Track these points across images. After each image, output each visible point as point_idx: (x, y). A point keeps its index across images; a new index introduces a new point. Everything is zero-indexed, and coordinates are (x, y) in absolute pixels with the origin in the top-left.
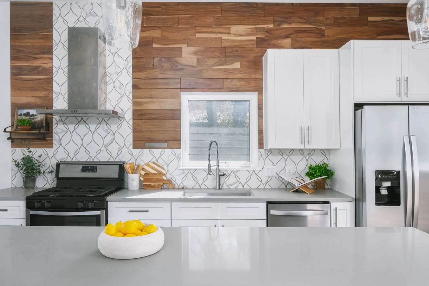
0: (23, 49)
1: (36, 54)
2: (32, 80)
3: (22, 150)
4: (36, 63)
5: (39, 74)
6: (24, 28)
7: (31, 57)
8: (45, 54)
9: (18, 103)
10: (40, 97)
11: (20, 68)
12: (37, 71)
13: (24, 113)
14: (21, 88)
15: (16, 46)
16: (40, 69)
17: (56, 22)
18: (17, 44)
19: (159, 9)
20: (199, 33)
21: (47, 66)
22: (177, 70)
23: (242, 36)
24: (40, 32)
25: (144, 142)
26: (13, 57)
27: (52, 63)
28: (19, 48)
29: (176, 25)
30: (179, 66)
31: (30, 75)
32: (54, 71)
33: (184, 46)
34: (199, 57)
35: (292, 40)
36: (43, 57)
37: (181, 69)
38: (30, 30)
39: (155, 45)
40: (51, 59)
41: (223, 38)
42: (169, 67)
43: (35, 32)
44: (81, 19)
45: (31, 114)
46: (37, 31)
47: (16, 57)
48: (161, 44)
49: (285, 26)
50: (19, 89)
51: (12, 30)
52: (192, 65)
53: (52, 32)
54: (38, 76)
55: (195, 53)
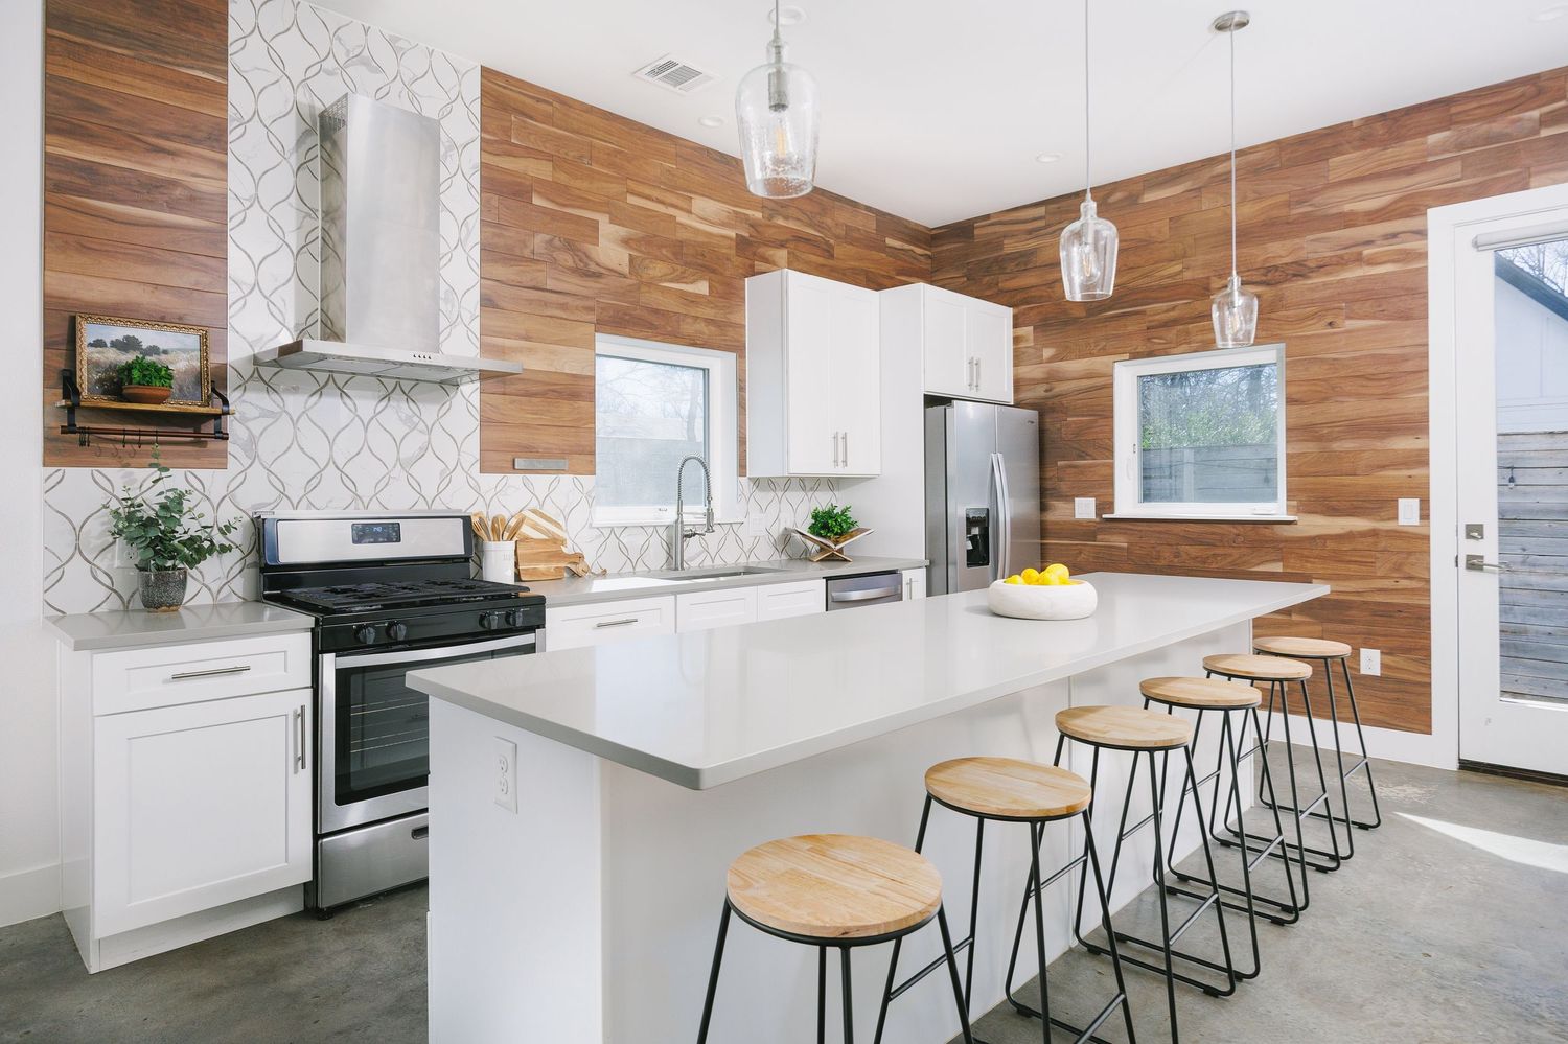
0: (105, 104)
1: (162, 135)
2: (145, 226)
3: (93, 472)
4: (162, 169)
5: (171, 207)
6: (111, 27)
7: (140, 140)
8: (196, 142)
9: (77, 299)
10: (177, 290)
11: (87, 168)
12: (165, 198)
13: (114, 338)
14: (93, 246)
15: (72, 82)
16: (178, 192)
17: (243, 48)
18: (77, 77)
19: (549, 109)
20: (632, 193)
21: (205, 186)
22: (588, 276)
23: (712, 223)
24: (179, 61)
25: (509, 457)
26: (55, 123)
27: (226, 180)
28: (87, 97)
29: (586, 160)
30: (593, 267)
31: (134, 203)
32: (233, 207)
33: (603, 220)
34: (634, 253)
35: (789, 253)
36: (189, 153)
37: (597, 275)
38: (137, 42)
39: (537, 200)
40: (224, 166)
41: (678, 219)
42: (570, 263)
43: (159, 57)
44: (329, 64)
45: (145, 345)
46: (167, 54)
47: (72, 123)
48: (553, 201)
49: (780, 221)
50: (84, 247)
51: (55, 18)
52: (619, 269)
53: (225, 74)
54: (170, 213)
55: (626, 242)
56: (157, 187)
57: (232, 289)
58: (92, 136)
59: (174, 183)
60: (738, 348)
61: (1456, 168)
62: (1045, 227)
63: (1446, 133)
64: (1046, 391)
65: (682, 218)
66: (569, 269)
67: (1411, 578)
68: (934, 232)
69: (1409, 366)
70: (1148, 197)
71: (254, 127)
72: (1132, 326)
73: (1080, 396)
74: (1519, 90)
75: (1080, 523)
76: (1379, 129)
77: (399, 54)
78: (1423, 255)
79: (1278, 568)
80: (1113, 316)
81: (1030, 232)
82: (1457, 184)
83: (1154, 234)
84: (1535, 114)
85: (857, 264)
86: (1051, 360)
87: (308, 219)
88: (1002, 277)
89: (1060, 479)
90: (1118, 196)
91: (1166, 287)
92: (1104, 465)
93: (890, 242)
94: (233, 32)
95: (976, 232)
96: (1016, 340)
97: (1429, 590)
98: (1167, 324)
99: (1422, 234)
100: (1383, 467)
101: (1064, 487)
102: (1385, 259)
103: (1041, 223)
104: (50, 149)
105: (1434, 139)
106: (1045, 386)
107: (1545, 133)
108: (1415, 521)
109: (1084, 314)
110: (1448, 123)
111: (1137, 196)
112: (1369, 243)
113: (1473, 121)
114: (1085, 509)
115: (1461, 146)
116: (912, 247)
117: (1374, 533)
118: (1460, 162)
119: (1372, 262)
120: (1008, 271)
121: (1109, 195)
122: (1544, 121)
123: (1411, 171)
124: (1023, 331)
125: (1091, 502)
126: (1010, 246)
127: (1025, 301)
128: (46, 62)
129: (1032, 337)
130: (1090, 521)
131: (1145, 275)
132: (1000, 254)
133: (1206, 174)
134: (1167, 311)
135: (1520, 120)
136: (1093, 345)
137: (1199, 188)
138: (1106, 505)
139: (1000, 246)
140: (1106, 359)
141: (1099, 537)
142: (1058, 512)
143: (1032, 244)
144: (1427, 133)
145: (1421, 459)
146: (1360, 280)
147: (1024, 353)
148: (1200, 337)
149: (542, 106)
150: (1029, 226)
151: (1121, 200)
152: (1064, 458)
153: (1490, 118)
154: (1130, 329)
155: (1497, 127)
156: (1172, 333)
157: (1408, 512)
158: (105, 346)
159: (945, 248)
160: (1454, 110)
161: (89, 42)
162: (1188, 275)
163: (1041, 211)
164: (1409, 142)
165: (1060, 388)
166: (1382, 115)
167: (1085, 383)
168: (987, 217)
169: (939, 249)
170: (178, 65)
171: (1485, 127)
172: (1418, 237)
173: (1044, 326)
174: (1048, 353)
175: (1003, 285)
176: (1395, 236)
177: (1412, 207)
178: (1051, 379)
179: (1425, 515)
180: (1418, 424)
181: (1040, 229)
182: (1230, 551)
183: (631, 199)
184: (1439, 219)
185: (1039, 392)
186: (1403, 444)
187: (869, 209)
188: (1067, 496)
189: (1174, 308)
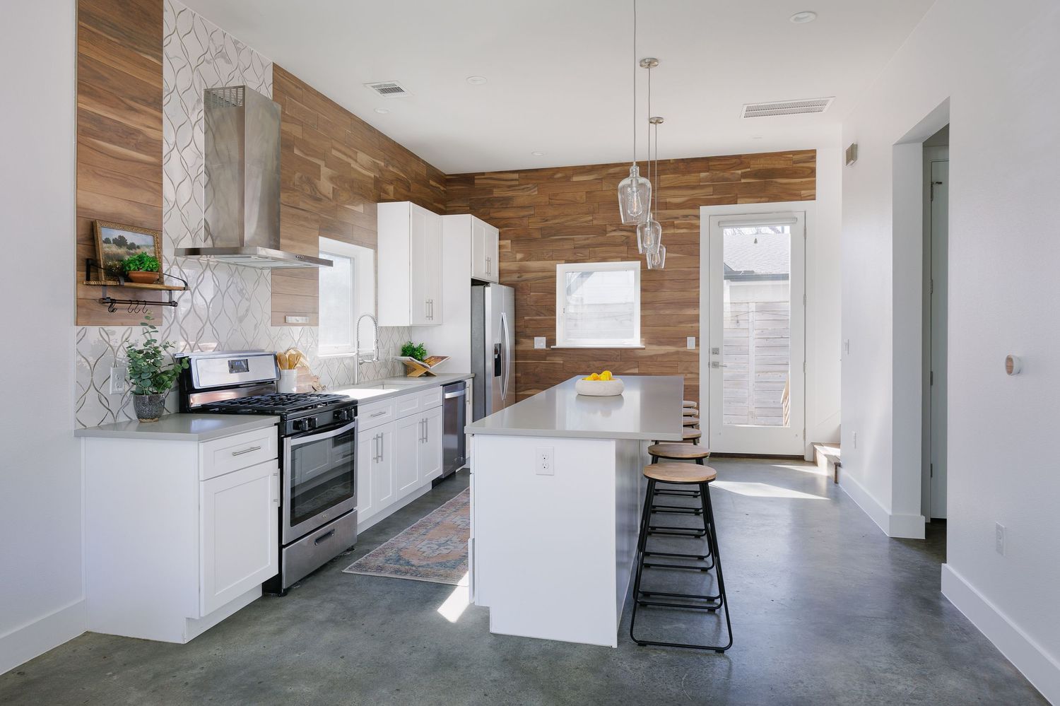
0: (106, 75)
1: (132, 98)
2: (125, 160)
3: (101, 330)
4: (133, 121)
5: (137, 148)
6: (109, 22)
7: (122, 101)
8: (149, 105)
9: (93, 210)
10: (140, 205)
11: (97, 120)
12: (134, 141)
13: (114, 237)
14: (102, 173)
15: (91, 59)
16: (141, 138)
17: (170, 43)
18: (94, 57)
19: (300, 92)
20: (334, 149)
21: (152, 134)
22: (317, 200)
23: (366, 169)
24: (141, 49)
25: (283, 315)
26: (83, 88)
27: (162, 131)
28: (98, 70)
29: (316, 126)
30: (318, 195)
31: (120, 144)
32: (165, 150)
33: (322, 163)
34: (335, 187)
35: (394, 188)
36: (145, 112)
37: (319, 200)
38: (122, 34)
39: (296, 152)
40: (161, 121)
41: (352, 165)
42: (309, 192)
43: (132, 45)
44: (208, 56)
45: (129, 242)
46: (136, 44)
47: (91, 89)
48: (302, 151)
49: (391, 169)
50: (97, 174)
51: (83, 15)
52: (328, 195)
53: (161, 59)
54: (136, 151)
55: (331, 179)
56: (131, 134)
57: (165, 204)
58: (100, 97)
59: (139, 132)
60: (375, 247)
61: (710, 190)
62: (519, 185)
63: (708, 173)
64: (518, 277)
65: (354, 165)
66: (309, 195)
67: (692, 373)
68: (448, 177)
69: (692, 277)
70: (575, 179)
71: (175, 95)
72: (568, 245)
73: (537, 281)
74: (734, 161)
75: (537, 351)
76: (681, 166)
77: (238, 50)
78: (698, 227)
79: (636, 371)
80: (557, 240)
81: (509, 187)
82: (712, 197)
83: (578, 199)
84: (739, 172)
85: (418, 195)
86: (521, 260)
87: (198, 159)
88: (492, 210)
89: (526, 327)
90: (559, 175)
91: (584, 227)
92: (550, 319)
93: (432, 183)
94: (166, 32)
95: (476, 181)
96: (500, 247)
97: (699, 378)
98: (583, 247)
99: (698, 217)
100: (681, 322)
101: (528, 331)
102: (683, 226)
103: (517, 183)
104: (80, 105)
105: (703, 175)
106: (518, 275)
107: (743, 181)
108: (694, 347)
109: (540, 237)
110: (708, 169)
111: (570, 177)
112: (677, 218)
113: (718, 170)
114: (540, 343)
115: (713, 180)
116: (439, 186)
117: (677, 353)
118: (712, 188)
119: (678, 227)
120: (496, 207)
121: (555, 174)
122: (744, 176)
123: (693, 188)
124: (503, 242)
125: (544, 339)
126: (497, 193)
127: (506, 226)
128: (79, 45)
129: (510, 246)
130: (542, 350)
131: (573, 220)
132: (492, 196)
133: (605, 172)
134: (585, 240)
135: (734, 173)
136: (545, 254)
137: (601, 179)
138: (551, 341)
139: (491, 192)
140: (552, 262)
141: (548, 358)
142: (525, 345)
143: (510, 194)
144: (700, 172)
145: (696, 319)
146: (674, 235)
147: (505, 255)
148: (601, 255)
149: (298, 90)
150: (509, 183)
151: (560, 178)
152: (528, 315)
153: (724, 170)
154: (566, 247)
155: (727, 175)
156: (586, 252)
157: (691, 342)
158: (110, 243)
159: (456, 187)
160: (711, 163)
161: (99, 32)
162: (595, 222)
163: (516, 176)
164: (693, 174)
165: (526, 276)
166: (683, 159)
167: (541, 274)
168: (483, 174)
169: (451, 188)
170: (140, 51)
171: (722, 174)
172: (695, 218)
173: (517, 240)
174: (519, 256)
175: (492, 215)
176: (687, 216)
177: (695, 204)
178: (521, 271)
179: (697, 344)
180: (695, 303)
181: (516, 186)
182: (613, 363)
183: (334, 152)
184: (705, 211)
185: (514, 278)
186: (690, 312)
187: (424, 162)
188: (529, 336)
189: (588, 239)
